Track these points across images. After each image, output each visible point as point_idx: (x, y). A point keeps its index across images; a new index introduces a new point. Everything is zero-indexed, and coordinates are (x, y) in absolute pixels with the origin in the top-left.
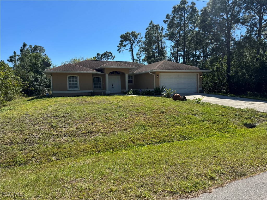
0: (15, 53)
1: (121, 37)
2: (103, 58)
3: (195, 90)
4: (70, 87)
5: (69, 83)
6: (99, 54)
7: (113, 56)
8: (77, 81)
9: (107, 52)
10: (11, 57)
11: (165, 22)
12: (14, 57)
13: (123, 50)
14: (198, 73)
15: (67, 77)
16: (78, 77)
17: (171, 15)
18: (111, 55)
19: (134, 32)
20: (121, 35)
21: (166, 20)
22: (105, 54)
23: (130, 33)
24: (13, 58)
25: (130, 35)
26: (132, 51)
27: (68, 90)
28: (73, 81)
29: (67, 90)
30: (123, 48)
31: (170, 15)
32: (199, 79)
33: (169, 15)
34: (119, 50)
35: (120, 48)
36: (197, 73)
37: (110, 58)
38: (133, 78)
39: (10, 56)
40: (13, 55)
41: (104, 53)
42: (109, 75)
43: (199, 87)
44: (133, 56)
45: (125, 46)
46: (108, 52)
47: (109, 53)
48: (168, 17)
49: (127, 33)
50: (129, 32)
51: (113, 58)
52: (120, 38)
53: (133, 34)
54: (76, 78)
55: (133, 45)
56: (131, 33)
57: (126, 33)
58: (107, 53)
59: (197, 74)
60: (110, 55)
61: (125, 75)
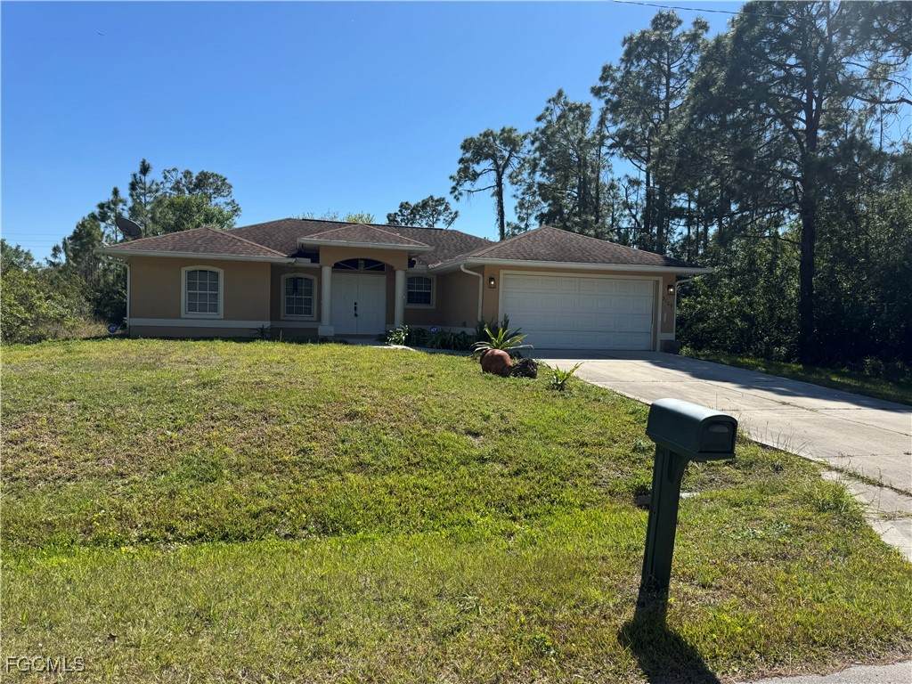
0: (116, 192)
1: (464, 147)
2: (418, 217)
3: (644, 342)
4: (192, 308)
5: (189, 294)
6: (407, 203)
7: (451, 213)
8: (216, 287)
9: (431, 197)
10: (101, 206)
11: (597, 92)
12: (112, 206)
13: (469, 191)
14: (661, 279)
15: (184, 271)
16: (221, 272)
17: (618, 69)
18: (446, 209)
19: (510, 131)
20: (466, 141)
21: (599, 84)
22: (425, 205)
23: (495, 133)
24: (109, 208)
25: (494, 141)
26: (499, 194)
27: (183, 315)
28: (203, 286)
29: (178, 317)
30: (467, 185)
31: (614, 68)
32: (664, 297)
33: (610, 67)
34: (454, 189)
35: (457, 184)
36: (656, 278)
37: (441, 218)
38: (434, 285)
39: (99, 202)
40: (111, 197)
41: (423, 201)
42: (333, 272)
43: (662, 331)
44: (501, 213)
45: (475, 176)
46: (436, 198)
47: (437, 201)
48: (606, 73)
49: (486, 135)
50: (491, 129)
51: (453, 219)
52: (462, 151)
53: (506, 135)
54: (216, 275)
55: (503, 173)
56: (499, 132)
57: (482, 132)
58: (433, 200)
59: (657, 282)
60: (441, 208)
61: (394, 272)
